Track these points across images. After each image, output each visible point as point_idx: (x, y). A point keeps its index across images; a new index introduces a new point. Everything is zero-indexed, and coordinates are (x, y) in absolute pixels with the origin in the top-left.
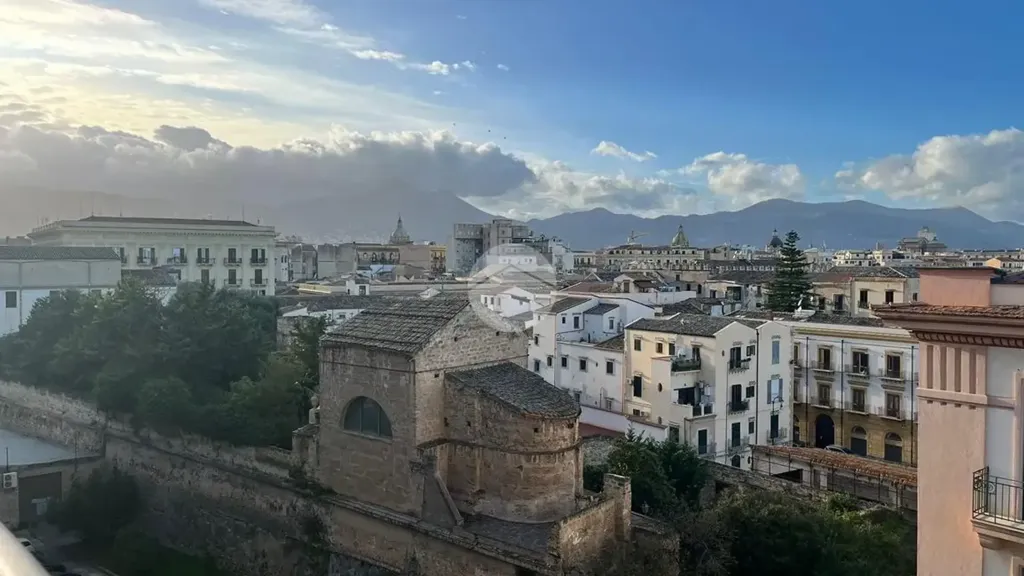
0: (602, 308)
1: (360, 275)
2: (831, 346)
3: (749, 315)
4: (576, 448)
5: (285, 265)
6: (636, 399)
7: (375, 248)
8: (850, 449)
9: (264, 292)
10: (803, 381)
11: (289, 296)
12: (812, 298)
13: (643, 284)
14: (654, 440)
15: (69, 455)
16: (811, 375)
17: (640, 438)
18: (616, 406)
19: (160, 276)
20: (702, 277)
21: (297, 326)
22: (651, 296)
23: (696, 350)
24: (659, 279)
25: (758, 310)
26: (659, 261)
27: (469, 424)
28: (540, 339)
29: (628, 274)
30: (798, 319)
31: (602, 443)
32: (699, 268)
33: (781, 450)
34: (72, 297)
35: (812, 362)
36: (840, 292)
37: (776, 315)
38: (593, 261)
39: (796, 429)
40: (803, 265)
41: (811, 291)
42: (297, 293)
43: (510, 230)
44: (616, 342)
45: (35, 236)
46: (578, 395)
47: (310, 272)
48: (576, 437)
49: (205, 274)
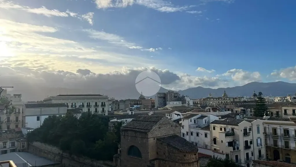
0: (202, 117)
1: (131, 108)
2: (276, 128)
3: (248, 118)
4: (197, 161)
5: (111, 106)
6: (215, 145)
7: (135, 100)
8: (285, 160)
9: (105, 114)
10: (268, 139)
11: (112, 115)
12: (268, 113)
13: (214, 110)
14: (221, 158)
15: (52, 163)
16: (271, 137)
17: (217, 158)
18: (209, 148)
19: (77, 111)
20: (233, 106)
21: (114, 124)
22: (217, 113)
23: (233, 130)
24: (219, 107)
25: (251, 117)
26: (219, 102)
27: (164, 154)
28: (184, 127)
29: (209, 106)
30: (265, 119)
31: (205, 159)
32: (231, 104)
33: (264, 162)
34: (54, 116)
35: (271, 133)
36: (277, 110)
37: (257, 118)
38: (199, 102)
39: (267, 154)
40: (265, 102)
41: (268, 110)
42: (114, 114)
43: (173, 94)
44: (207, 128)
45: (44, 101)
46: (196, 144)
47: (117, 109)
48: (197, 158)
49: (89, 110)
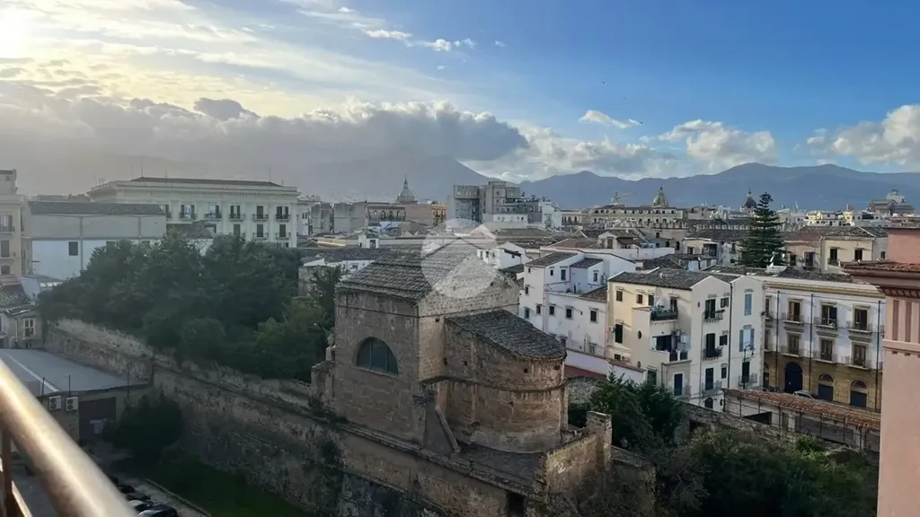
0: (587, 262)
1: (370, 230)
2: (801, 300)
3: (723, 270)
4: (562, 388)
5: (306, 221)
6: (617, 345)
7: (383, 207)
8: (817, 394)
9: (287, 244)
10: (773, 331)
11: (309, 248)
12: (783, 255)
13: (625, 241)
14: (633, 382)
15: (123, 383)
16: (782, 326)
17: (620, 380)
18: (599, 351)
19: (198, 229)
20: (680, 235)
21: (315, 275)
22: (633, 251)
23: (674, 301)
24: (641, 236)
25: (732, 266)
26: (641, 220)
27: (466, 364)
28: (530, 289)
29: (610, 231)
30: (771, 274)
31: (586, 384)
32: (677, 227)
33: (752, 394)
34: (125, 245)
35: (783, 314)
36: (811, 250)
37: (749, 271)
38: (580, 220)
39: (766, 375)
40: (776, 224)
41: (783, 249)
42: (316, 245)
43: (504, 190)
44: (600, 294)
45: (94, 194)
46: (564, 340)
47: (327, 228)
48: (562, 378)
49: (237, 228)
